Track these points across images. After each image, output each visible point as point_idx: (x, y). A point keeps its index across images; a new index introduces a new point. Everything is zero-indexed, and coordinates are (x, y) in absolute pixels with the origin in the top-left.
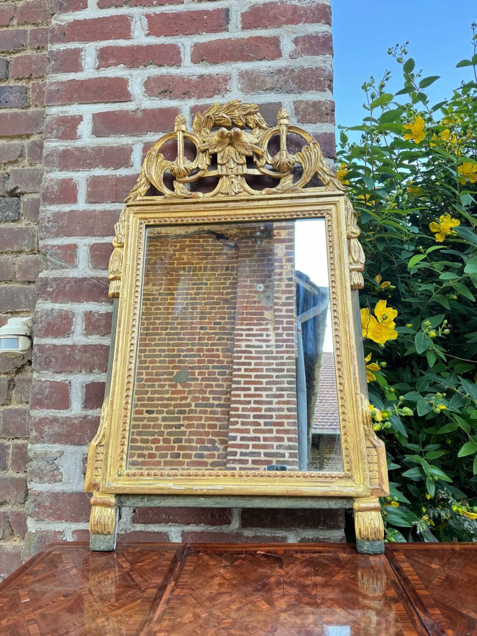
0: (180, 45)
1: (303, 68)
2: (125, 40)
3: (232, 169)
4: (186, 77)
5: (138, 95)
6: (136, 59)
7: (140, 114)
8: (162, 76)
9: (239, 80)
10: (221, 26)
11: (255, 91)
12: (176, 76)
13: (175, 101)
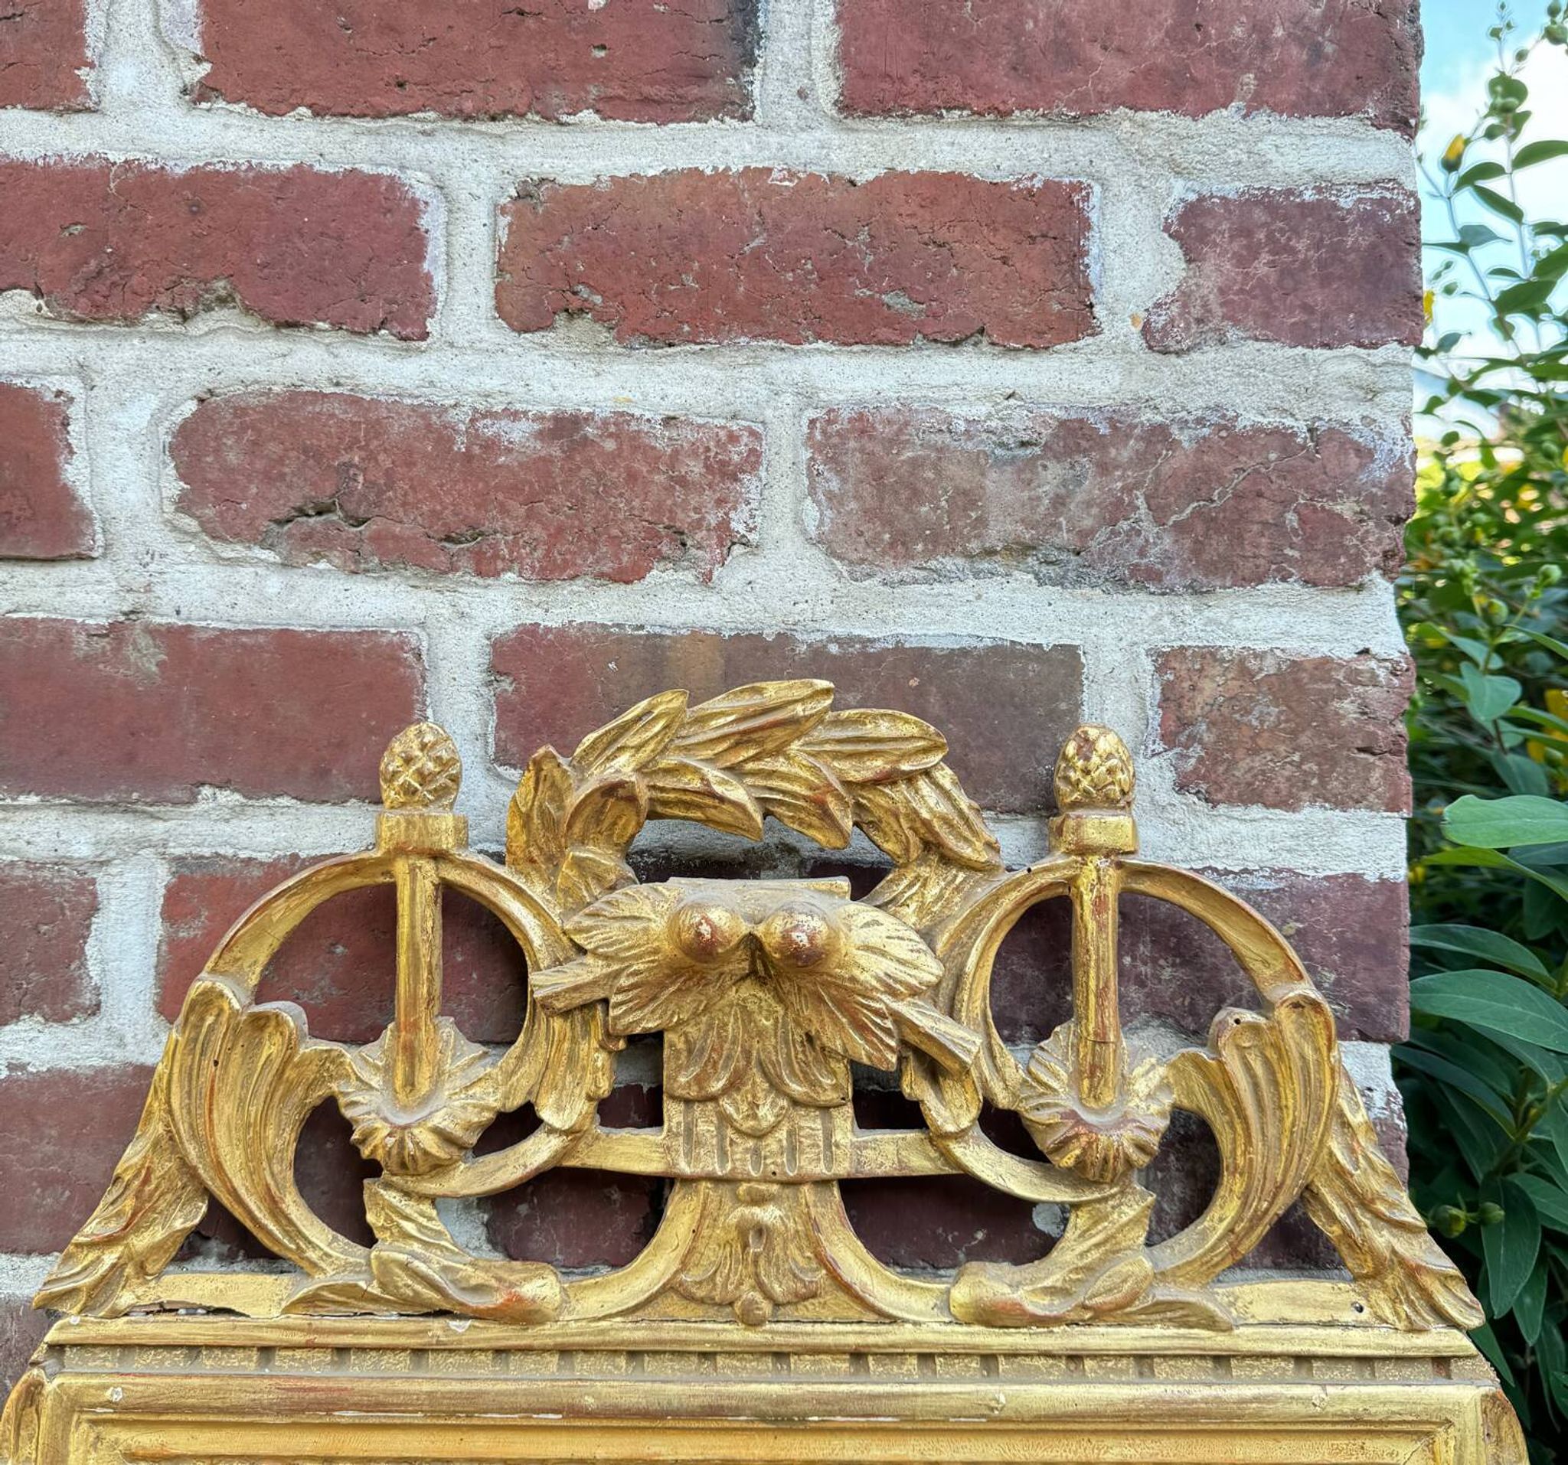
0: (419, 184)
1: (1226, 426)
2: (44, 118)
3: (759, 1136)
4: (460, 418)
5: (133, 520)
6: (121, 262)
7: (147, 658)
8: (296, 397)
9: (813, 475)
10: (702, 77)
11: (909, 556)
12: (394, 407)
13: (382, 587)
